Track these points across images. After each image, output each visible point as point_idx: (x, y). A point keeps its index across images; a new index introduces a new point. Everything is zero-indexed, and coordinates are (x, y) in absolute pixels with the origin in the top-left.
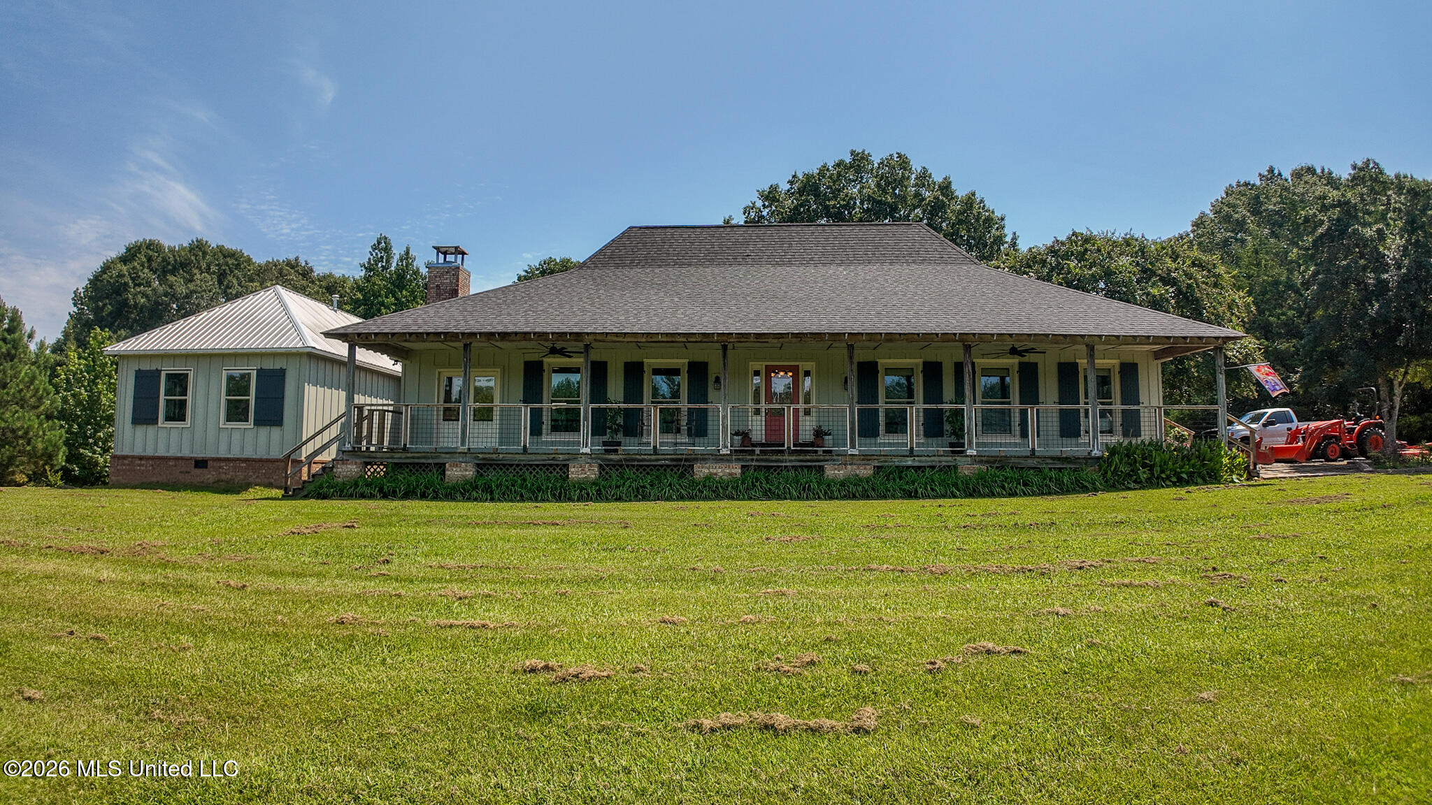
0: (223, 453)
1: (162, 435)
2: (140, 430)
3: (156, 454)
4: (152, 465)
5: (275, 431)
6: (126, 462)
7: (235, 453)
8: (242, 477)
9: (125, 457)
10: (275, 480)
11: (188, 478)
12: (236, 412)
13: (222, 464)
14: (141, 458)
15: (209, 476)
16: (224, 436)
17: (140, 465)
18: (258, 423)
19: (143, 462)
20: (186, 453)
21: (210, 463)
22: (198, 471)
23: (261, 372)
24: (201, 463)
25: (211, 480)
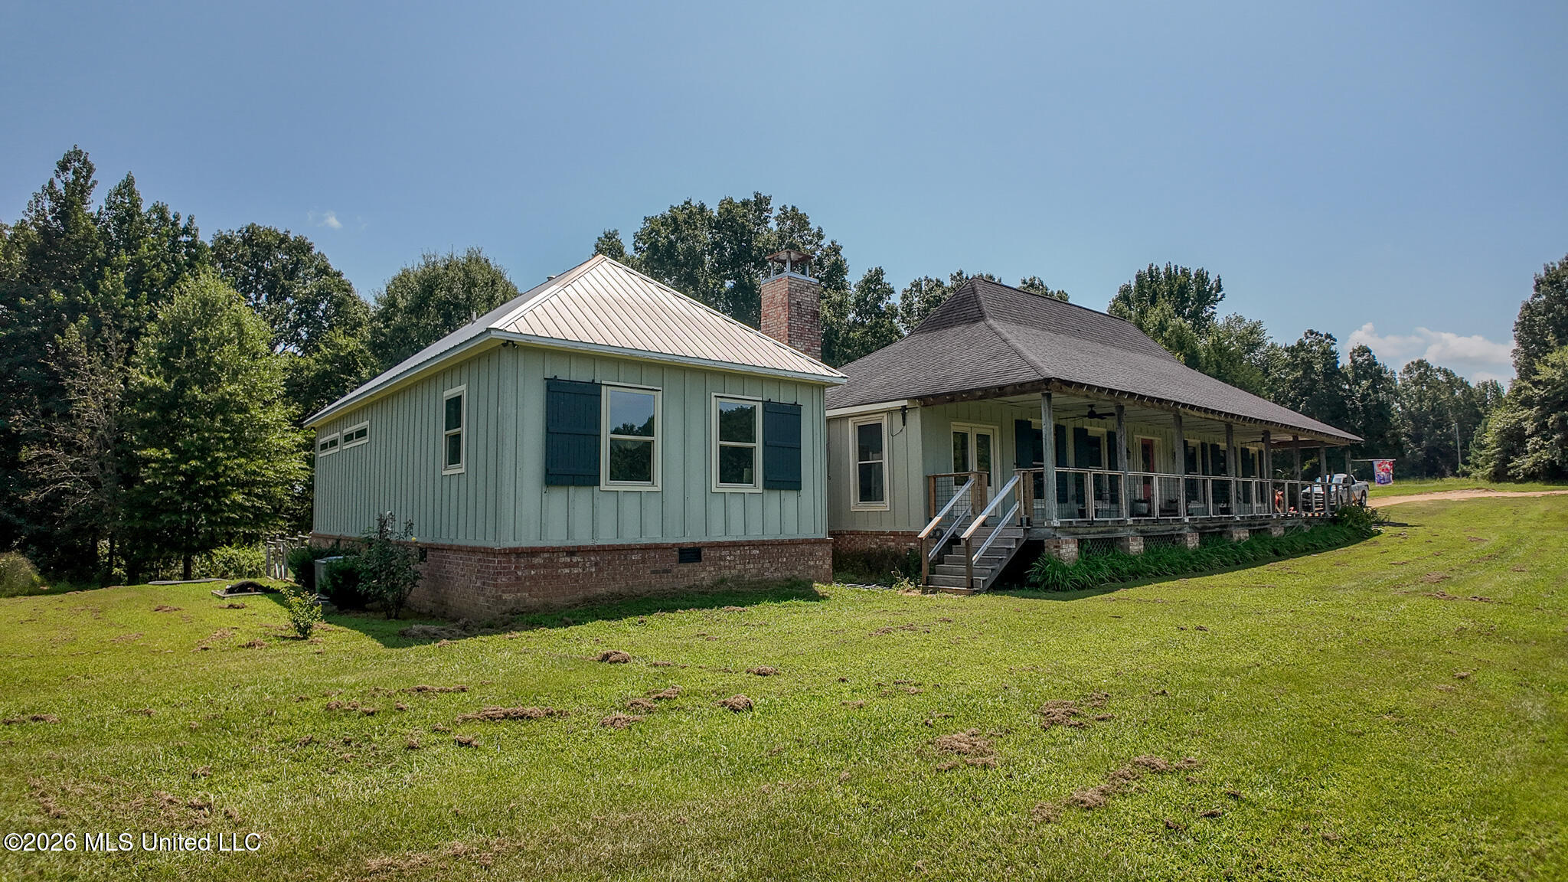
0: (717, 535)
1: (606, 506)
2: (558, 497)
3: (599, 543)
4: (596, 564)
5: (790, 497)
6: (537, 560)
7: (736, 534)
8: (754, 571)
9: (534, 552)
10: (799, 571)
11: (666, 583)
12: (734, 467)
13: (723, 553)
14: (571, 552)
15: (704, 574)
16: (717, 505)
17: (566, 565)
18: (770, 484)
19: (575, 559)
20: (653, 536)
21: (705, 551)
22: (685, 568)
23: (767, 405)
24: (691, 554)
25: (707, 582)
